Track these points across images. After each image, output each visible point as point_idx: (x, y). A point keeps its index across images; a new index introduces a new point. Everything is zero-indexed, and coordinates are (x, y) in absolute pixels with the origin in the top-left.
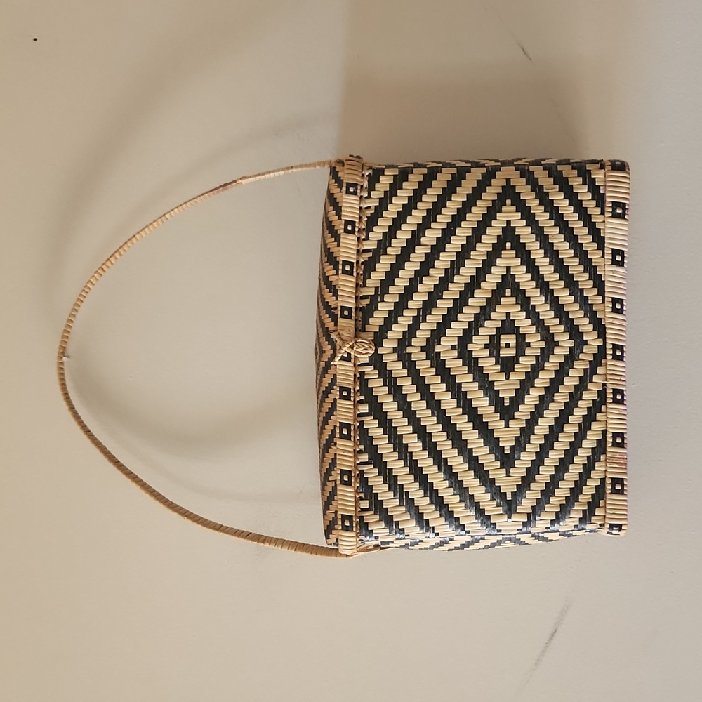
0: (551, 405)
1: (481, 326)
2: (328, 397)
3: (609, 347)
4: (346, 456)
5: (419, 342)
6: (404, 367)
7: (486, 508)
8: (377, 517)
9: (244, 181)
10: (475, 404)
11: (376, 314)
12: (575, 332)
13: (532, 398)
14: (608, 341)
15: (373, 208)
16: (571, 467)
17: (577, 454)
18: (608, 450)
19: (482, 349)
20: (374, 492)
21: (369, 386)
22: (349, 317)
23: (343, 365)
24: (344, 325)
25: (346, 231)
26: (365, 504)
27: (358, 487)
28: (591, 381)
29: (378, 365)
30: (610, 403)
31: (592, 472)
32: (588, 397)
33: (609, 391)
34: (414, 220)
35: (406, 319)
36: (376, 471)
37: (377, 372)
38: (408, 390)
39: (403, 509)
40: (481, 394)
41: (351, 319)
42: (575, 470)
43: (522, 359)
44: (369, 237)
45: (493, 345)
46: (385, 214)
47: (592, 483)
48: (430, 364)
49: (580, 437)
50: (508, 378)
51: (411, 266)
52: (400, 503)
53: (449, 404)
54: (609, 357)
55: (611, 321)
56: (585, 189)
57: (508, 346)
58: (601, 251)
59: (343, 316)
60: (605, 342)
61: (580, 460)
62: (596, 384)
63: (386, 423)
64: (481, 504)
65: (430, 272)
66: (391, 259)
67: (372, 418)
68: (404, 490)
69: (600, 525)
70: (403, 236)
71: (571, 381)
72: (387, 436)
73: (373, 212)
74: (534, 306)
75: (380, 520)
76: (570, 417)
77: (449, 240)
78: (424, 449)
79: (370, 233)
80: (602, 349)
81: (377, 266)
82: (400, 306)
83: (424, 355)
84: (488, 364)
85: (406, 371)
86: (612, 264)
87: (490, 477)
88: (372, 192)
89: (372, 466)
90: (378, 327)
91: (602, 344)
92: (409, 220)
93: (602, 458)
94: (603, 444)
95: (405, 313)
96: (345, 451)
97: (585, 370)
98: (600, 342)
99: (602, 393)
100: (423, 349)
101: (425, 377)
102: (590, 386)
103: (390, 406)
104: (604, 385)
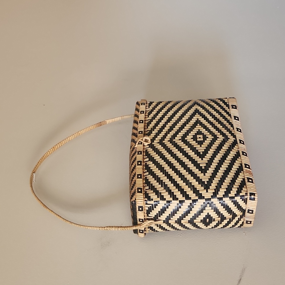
0: (218, 154)
1: (189, 133)
3: (238, 140)
5: (167, 139)
6: (162, 146)
7: (197, 187)
8: (152, 191)
10: (189, 154)
12: (224, 135)
13: (211, 152)
15: (150, 110)
16: (230, 173)
17: (231, 169)
18: (244, 169)
19: (190, 139)
20: (151, 183)
21: (149, 153)
23: (139, 146)
26: (147, 188)
27: (144, 183)
29: (152, 147)
30: (242, 155)
31: (239, 176)
32: (233, 153)
33: (241, 152)
36: (152, 176)
37: (152, 149)
39: (163, 188)
40: (191, 151)
41: (142, 134)
43: (205, 141)
44: (149, 117)
45: (195, 138)
46: (154, 110)
47: (239, 179)
48: (171, 144)
49: (232, 164)
50: (201, 146)
53: (179, 155)
54: (239, 143)
55: (237, 133)
56: (222, 102)
57: (200, 138)
60: (236, 139)
61: (233, 171)
62: (235, 150)
64: (195, 186)
67: (150, 161)
68: (163, 182)
69: (246, 193)
71: (225, 148)
72: (156, 166)
74: (208, 128)
76: (227, 158)
78: (170, 168)
80: (235, 141)
83: (169, 143)
84: (193, 143)
86: (235, 120)
87: (198, 176)
88: (150, 107)
93: (242, 172)
94: (241, 168)
96: (139, 169)
97: (230, 145)
98: (234, 139)
99: (238, 153)
100: (169, 141)
101: (170, 148)
102: (233, 150)
104: (238, 151)
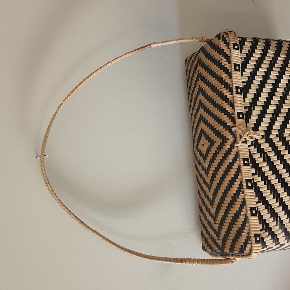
2: (234, 166)
4: (252, 199)
5: (275, 132)
6: (270, 146)
8: (267, 233)
9: (155, 46)
11: (252, 117)
15: (243, 59)
20: (264, 219)
21: (253, 158)
22: (242, 118)
23: (243, 146)
24: (240, 122)
25: (236, 70)
29: (257, 145)
34: (265, 66)
35: (267, 119)
36: (264, 206)
37: (257, 150)
38: (273, 159)
39: (278, 227)
41: (243, 119)
44: (243, 74)
46: (250, 62)
48: (282, 143)
51: (267, 90)
52: (277, 223)
59: (239, 118)
63: (265, 178)
65: (276, 94)
66: (256, 86)
67: (258, 176)
68: (278, 216)
70: (260, 74)
72: (266, 186)
73: (244, 60)
75: (269, 235)
77: (282, 77)
78: (285, 191)
79: (244, 72)
81: (250, 90)
82: (264, 112)
83: (278, 139)
85: (271, 148)
88: (242, 50)
89: (261, 204)
90: (253, 124)
92: (263, 66)
95: (267, 116)
96: (251, 196)
100: (277, 136)
101: (280, 151)
103: (266, 169)
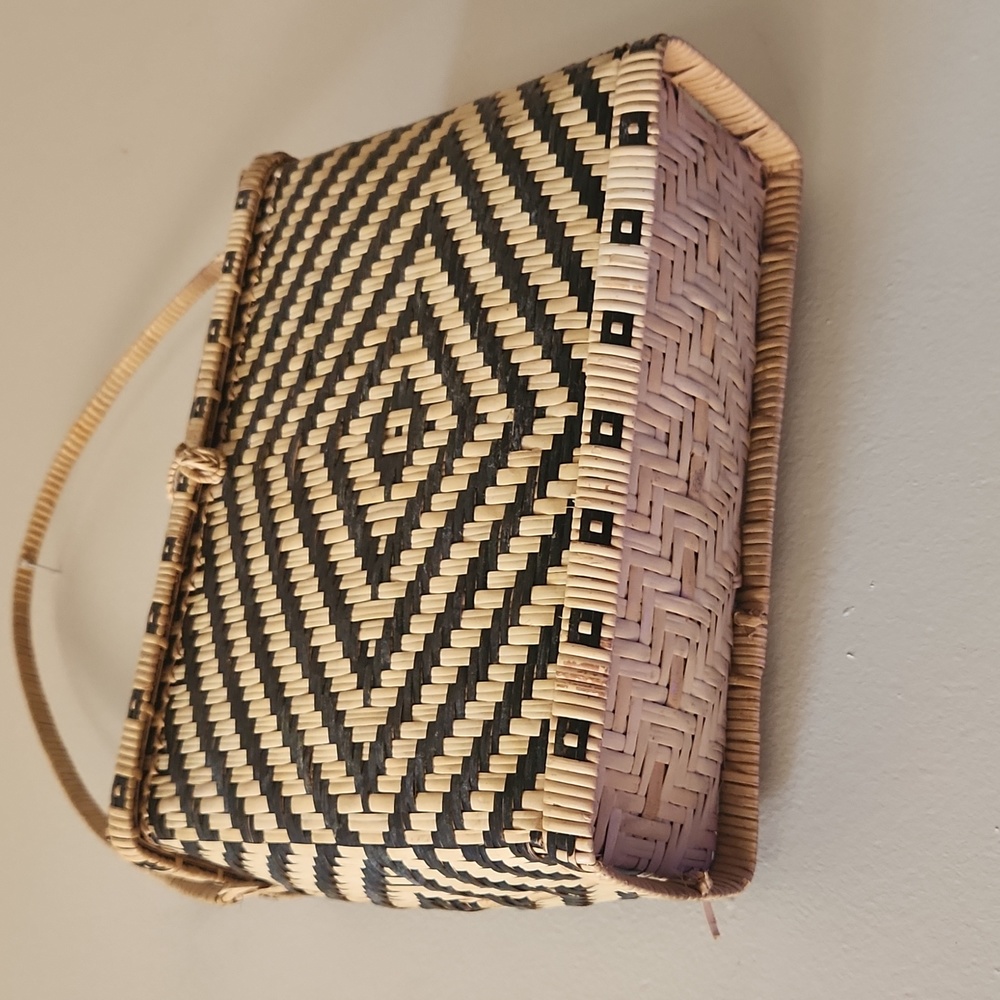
0: (454, 548)
1: (364, 400)
3: (587, 417)
7: (331, 778)
8: (174, 788)
10: (333, 556)
12: (518, 391)
13: (423, 535)
14: (587, 405)
16: (481, 687)
17: (495, 660)
18: (562, 650)
19: (359, 444)
28: (543, 495)
30: (575, 541)
31: (524, 703)
32: (533, 530)
33: (577, 515)
39: (209, 773)
40: (345, 533)
42: (489, 694)
43: (417, 456)
44: (261, 279)
45: (375, 434)
47: (522, 731)
49: (505, 618)
50: (388, 498)
53: (298, 558)
54: (585, 440)
55: (595, 360)
57: (397, 432)
58: (595, 221)
60: (581, 409)
61: (501, 674)
62: (551, 502)
64: (323, 768)
68: (215, 735)
71: (499, 496)
74: (450, 348)
75: (176, 795)
76: (490, 574)
77: (347, 252)
78: (251, 651)
79: (264, 271)
80: (573, 424)
84: (364, 472)
86: (611, 242)
87: (338, 708)
88: (278, 203)
91: (575, 414)
93: (549, 669)
94: (552, 637)
97: (532, 470)
98: (571, 410)
99: (562, 522)
102: (539, 506)
104: (570, 502)
